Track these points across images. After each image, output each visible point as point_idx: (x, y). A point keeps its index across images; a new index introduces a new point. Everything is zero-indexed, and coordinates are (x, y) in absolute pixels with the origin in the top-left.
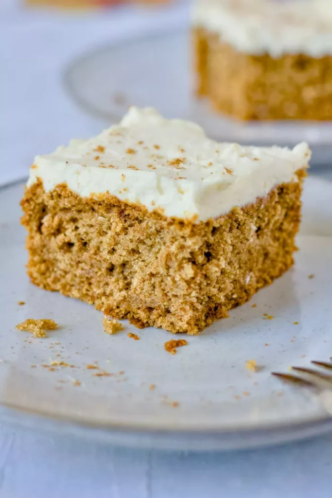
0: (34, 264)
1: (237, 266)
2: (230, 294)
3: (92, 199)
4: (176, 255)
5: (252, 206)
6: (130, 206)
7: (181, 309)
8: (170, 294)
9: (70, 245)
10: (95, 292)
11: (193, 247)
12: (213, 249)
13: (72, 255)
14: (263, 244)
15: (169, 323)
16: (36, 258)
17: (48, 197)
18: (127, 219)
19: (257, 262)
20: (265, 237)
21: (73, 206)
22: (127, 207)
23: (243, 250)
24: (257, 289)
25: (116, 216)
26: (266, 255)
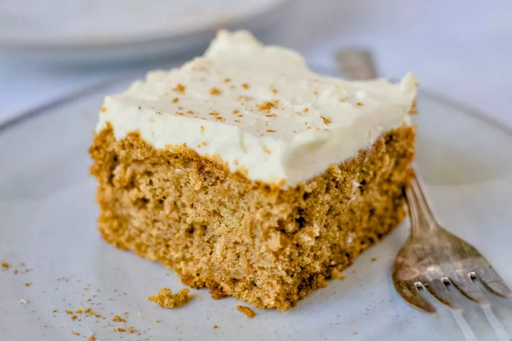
0: (105, 220)
1: (336, 228)
2: (328, 261)
3: (167, 152)
4: (262, 223)
5: (354, 162)
6: (211, 162)
7: (268, 283)
8: (255, 266)
9: (145, 201)
10: (173, 256)
11: (281, 216)
12: (306, 214)
13: (147, 212)
14: (368, 200)
15: (255, 298)
16: (108, 214)
17: (119, 146)
18: (207, 177)
19: (361, 220)
20: (370, 192)
21: (147, 158)
22: (207, 163)
23: (344, 210)
24: (361, 251)
25: (195, 172)
26: (372, 212)
